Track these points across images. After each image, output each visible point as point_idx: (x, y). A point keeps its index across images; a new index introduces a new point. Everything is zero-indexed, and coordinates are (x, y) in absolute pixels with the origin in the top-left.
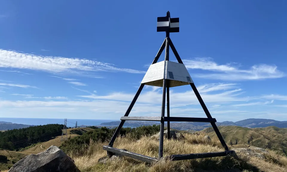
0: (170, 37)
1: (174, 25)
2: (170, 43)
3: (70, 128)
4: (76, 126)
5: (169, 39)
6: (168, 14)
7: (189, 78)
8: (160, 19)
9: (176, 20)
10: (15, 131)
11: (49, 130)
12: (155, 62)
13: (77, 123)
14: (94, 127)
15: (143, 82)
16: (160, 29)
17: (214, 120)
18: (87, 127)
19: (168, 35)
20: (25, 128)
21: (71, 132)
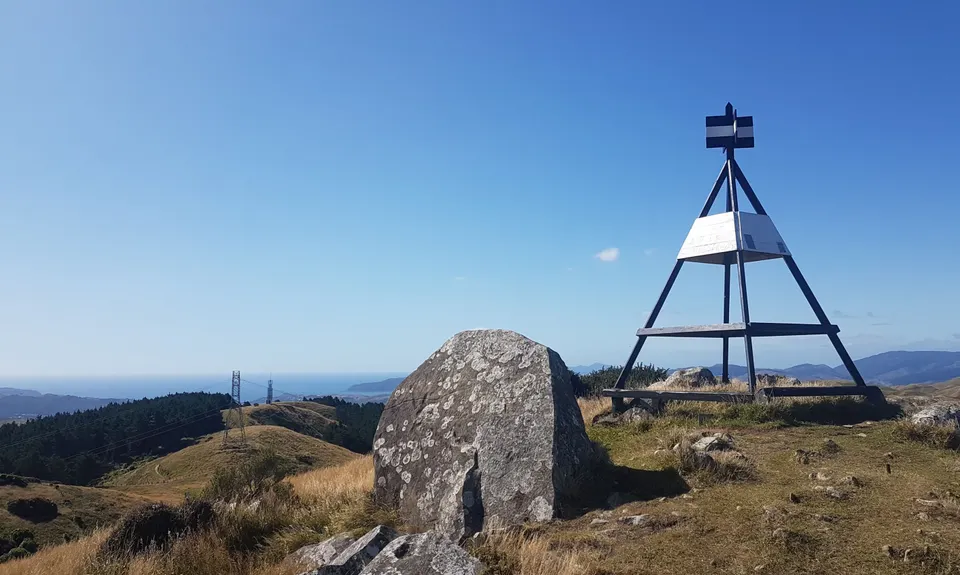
0: (736, 158)
1: (744, 133)
2: (738, 174)
3: (247, 404)
4: (270, 396)
5: (734, 165)
6: (729, 107)
7: (781, 245)
8: (712, 121)
9: (746, 122)
10: (61, 418)
11: (178, 416)
12: (704, 214)
13: (270, 385)
14: (328, 400)
15: (680, 256)
16: (712, 142)
17: (836, 329)
18: (305, 399)
19: (730, 156)
20: (92, 408)
21: (252, 416)
